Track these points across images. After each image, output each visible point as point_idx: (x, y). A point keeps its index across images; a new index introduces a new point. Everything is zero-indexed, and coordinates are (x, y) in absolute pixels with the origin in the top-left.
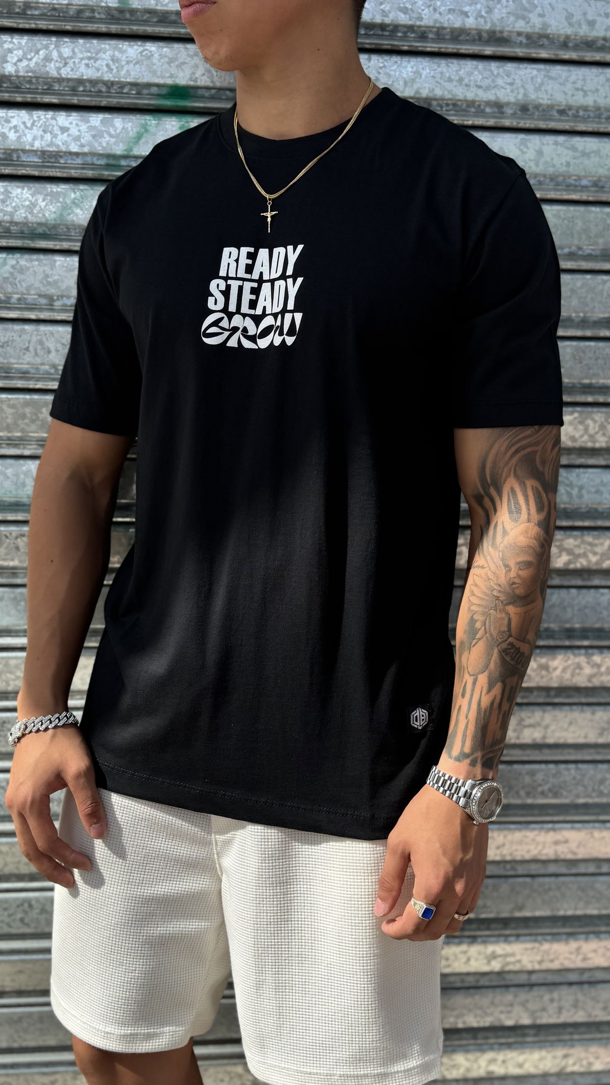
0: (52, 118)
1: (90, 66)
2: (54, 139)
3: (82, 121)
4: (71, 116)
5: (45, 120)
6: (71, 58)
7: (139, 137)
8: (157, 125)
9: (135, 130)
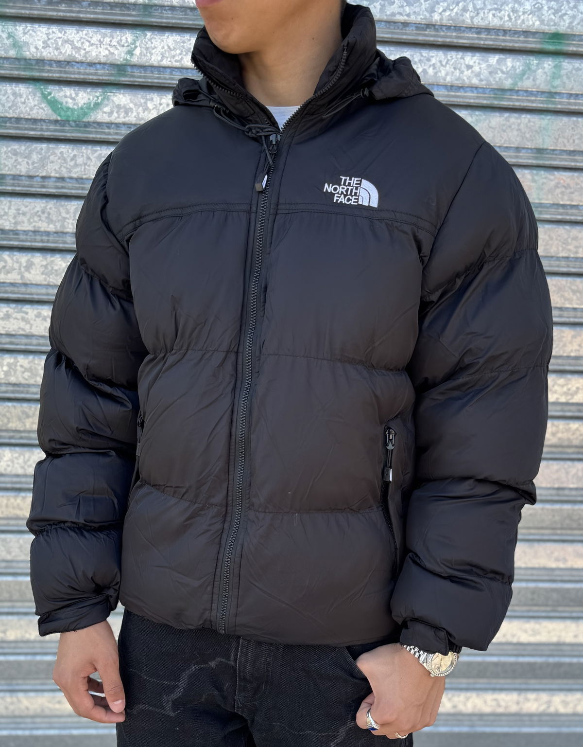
0: (461, 58)
1: (496, 15)
2: (461, 75)
3: (483, 60)
4: (474, 56)
5: (456, 60)
6: (482, 9)
7: (523, 73)
8: (538, 65)
9: (521, 68)
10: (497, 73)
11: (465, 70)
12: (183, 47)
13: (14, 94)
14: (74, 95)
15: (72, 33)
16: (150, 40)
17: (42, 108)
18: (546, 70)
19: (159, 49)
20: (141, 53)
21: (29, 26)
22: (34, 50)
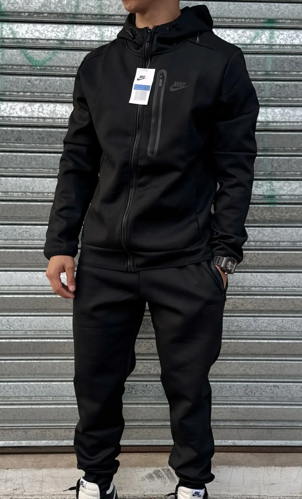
1: (240, 13)
3: (235, 32)
7: (255, 37)
8: (262, 33)
9: (254, 35)
10: (242, 37)
11: (227, 36)
12: (91, 31)
13: (12, 55)
14: (39, 54)
15: (39, 26)
16: (76, 29)
17: (24, 61)
18: (267, 35)
19: (80, 32)
20: (71, 35)
21: (19, 24)
22: (22, 35)
